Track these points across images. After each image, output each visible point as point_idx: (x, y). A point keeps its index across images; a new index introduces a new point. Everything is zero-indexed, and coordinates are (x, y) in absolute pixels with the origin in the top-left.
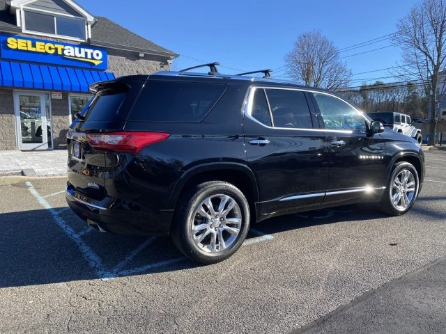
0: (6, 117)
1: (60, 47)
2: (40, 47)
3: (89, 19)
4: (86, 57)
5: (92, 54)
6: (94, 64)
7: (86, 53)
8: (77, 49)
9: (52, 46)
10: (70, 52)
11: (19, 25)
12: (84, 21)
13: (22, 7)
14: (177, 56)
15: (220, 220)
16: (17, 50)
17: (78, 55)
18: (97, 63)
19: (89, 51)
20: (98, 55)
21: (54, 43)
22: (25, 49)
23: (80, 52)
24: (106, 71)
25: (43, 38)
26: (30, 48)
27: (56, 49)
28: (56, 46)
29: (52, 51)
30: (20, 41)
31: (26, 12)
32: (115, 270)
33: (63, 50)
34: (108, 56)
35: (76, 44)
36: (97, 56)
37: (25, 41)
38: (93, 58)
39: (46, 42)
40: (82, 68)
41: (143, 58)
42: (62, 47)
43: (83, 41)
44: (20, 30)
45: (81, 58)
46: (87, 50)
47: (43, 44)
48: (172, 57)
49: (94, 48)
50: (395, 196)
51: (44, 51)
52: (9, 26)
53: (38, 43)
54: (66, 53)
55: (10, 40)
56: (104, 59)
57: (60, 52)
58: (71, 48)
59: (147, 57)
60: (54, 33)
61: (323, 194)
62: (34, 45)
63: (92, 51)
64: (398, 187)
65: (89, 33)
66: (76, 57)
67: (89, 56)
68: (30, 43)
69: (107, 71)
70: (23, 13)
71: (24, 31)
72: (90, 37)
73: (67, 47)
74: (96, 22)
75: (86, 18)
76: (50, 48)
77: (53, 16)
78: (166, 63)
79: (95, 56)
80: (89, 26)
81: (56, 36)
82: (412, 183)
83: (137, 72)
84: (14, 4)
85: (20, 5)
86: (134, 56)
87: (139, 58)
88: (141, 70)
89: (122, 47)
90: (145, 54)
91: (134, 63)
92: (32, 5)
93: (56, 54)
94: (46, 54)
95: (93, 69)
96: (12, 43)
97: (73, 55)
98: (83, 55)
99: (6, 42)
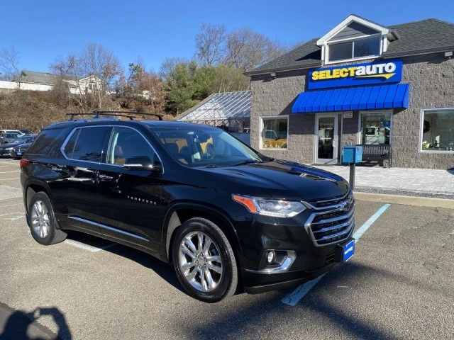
1: (351, 70)
5: (384, 67)
6: (384, 78)
7: (378, 69)
8: (368, 67)
9: (346, 70)
10: (362, 71)
11: (322, 59)
16: (318, 80)
17: (369, 73)
18: (388, 76)
19: (381, 66)
20: (390, 68)
21: (347, 67)
22: (324, 78)
23: (371, 70)
24: (400, 83)
25: (338, 65)
26: (329, 77)
27: (349, 72)
28: (349, 69)
29: (346, 75)
30: (321, 72)
31: (331, 46)
33: (355, 71)
34: (405, 66)
35: (371, 61)
38: (385, 72)
39: (341, 68)
40: (372, 85)
42: (355, 68)
43: (377, 57)
44: (323, 63)
45: (372, 74)
47: (338, 70)
51: (338, 76)
52: (315, 61)
53: (334, 71)
54: (358, 73)
55: (314, 73)
57: (352, 74)
58: (363, 67)
60: (351, 57)
62: (331, 74)
65: (384, 46)
66: (367, 75)
67: (381, 71)
68: (329, 72)
69: (402, 82)
70: (327, 48)
72: (385, 50)
73: (358, 68)
74: (392, 33)
75: (380, 32)
76: (344, 72)
77: (351, 42)
79: (387, 70)
80: (386, 40)
81: (353, 59)
83: (443, 76)
84: (319, 43)
85: (324, 42)
86: (439, 57)
87: (447, 58)
88: (449, 72)
89: (421, 51)
90: (453, 52)
91: (439, 67)
92: (334, 38)
93: (349, 77)
94: (341, 78)
95: (383, 84)
96: (316, 76)
97: (364, 74)
98: (374, 71)
99: (311, 76)
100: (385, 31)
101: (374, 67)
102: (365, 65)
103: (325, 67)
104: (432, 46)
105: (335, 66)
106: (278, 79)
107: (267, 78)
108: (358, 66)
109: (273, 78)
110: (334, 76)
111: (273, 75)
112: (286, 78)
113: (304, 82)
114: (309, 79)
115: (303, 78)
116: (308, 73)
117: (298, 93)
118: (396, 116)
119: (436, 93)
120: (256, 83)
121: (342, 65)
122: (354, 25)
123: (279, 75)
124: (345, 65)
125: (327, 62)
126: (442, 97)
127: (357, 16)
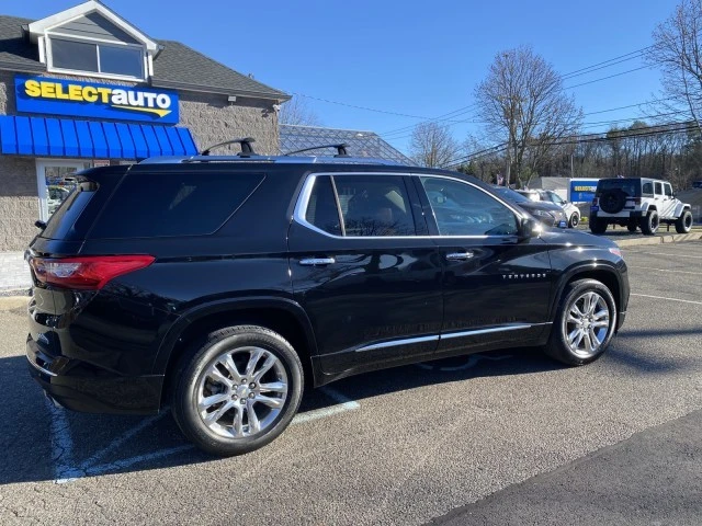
0: (26, 200)
1: (105, 92)
2: (75, 93)
3: (149, 47)
4: (146, 106)
5: (155, 100)
6: (158, 116)
7: (146, 100)
8: (131, 93)
9: (94, 90)
10: (121, 98)
11: (42, 60)
12: (141, 50)
13: (46, 33)
14: (288, 98)
15: (250, 387)
16: (40, 98)
17: (133, 102)
18: (162, 114)
19: (150, 96)
20: (164, 101)
22: (53, 96)
23: (136, 98)
24: (177, 126)
25: (80, 80)
26: (60, 95)
27: (100, 95)
28: (100, 90)
29: (94, 99)
30: (44, 84)
31: (54, 40)
32: (85, 465)
33: (110, 96)
34: (181, 103)
35: (132, 86)
36: (162, 104)
37: (52, 84)
38: (156, 107)
39: (84, 84)
40: (139, 122)
41: (234, 103)
42: (109, 91)
43: (141, 81)
44: (44, 68)
45: (138, 106)
46: (146, 95)
47: (80, 87)
48: (280, 100)
49: (158, 91)
50: (572, 336)
51: (81, 99)
52: (28, 62)
53: (71, 87)
54: (115, 100)
55: (28, 84)
56: (174, 107)
57: (105, 100)
58: (123, 92)
59: (241, 102)
60: (97, 71)
61: (435, 338)
62: (66, 91)
63: (154, 95)
64: (578, 320)
65: (149, 68)
66: (130, 105)
67: (151, 104)
68: (59, 86)
69: (180, 125)
70: (48, 41)
71: (50, 68)
72: (151, 74)
73: (116, 91)
74: (160, 51)
75: (145, 44)
76: (90, 94)
77: (94, 45)
78: (272, 110)
79: (159, 103)
80: (150, 58)
81: (100, 74)
82: (604, 313)
83: (226, 125)
84: (33, 28)
85: (42, 29)
86: (220, 101)
87: (229, 103)
88: (231, 122)
89: (200, 88)
90: (238, 98)
91: (220, 112)
92: (61, 29)
94: (85, 102)
95: (157, 123)
96: (32, 88)
97: (125, 102)
98: (141, 102)
99: (23, 88)
100: (151, 45)
101: (140, 94)
102: (127, 89)
103: (47, 76)
104: (212, 85)
105: (67, 78)
108: (113, 87)
110: (73, 96)
113: (3, 95)
114: (17, 92)
116: (13, 79)
121: (84, 80)
122: (97, 18)
125: (50, 70)
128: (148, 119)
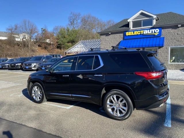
1: (142, 31)
4: (152, 33)
5: (155, 31)
6: (155, 35)
7: (152, 31)
9: (140, 32)
10: (146, 32)
11: (130, 27)
12: (152, 19)
13: (131, 21)
16: (129, 36)
17: (149, 33)
18: (156, 34)
19: (153, 30)
20: (157, 31)
21: (140, 30)
22: (131, 35)
23: (150, 31)
25: (136, 30)
26: (133, 34)
27: (141, 32)
28: (141, 31)
29: (140, 33)
30: (130, 32)
31: (133, 22)
33: (143, 32)
34: (162, 30)
35: (149, 28)
37: (131, 32)
38: (155, 33)
39: (137, 31)
41: (181, 27)
42: (143, 31)
43: (152, 27)
45: (150, 33)
46: (152, 30)
49: (156, 28)
51: (137, 34)
53: (135, 32)
54: (144, 33)
57: (142, 33)
58: (146, 31)
59: (183, 26)
60: (141, 27)
62: (134, 33)
63: (154, 30)
65: (154, 22)
66: (148, 33)
67: (153, 32)
68: (132, 32)
69: (162, 37)
72: (155, 24)
75: (153, 17)
76: (139, 33)
77: (141, 21)
79: (156, 32)
80: (155, 20)
83: (177, 34)
84: (128, 21)
85: (130, 20)
86: (176, 27)
87: (179, 27)
88: (180, 33)
89: (169, 24)
90: (181, 25)
91: (176, 31)
92: (134, 19)
93: (141, 34)
94: (138, 35)
95: (155, 37)
96: (127, 34)
98: (151, 32)
99: (126, 34)
100: (155, 17)
101: (151, 30)
102: (147, 30)
103: (131, 30)
104: (173, 23)
105: (135, 30)
106: (112, 35)
107: (107, 34)
108: (144, 30)
109: (110, 35)
110: (135, 34)
111: (110, 33)
112: (115, 35)
113: (122, 36)
114: (125, 35)
115: (122, 34)
116: (124, 33)
117: (120, 41)
118: (159, 50)
119: (175, 41)
120: (102, 36)
121: (138, 30)
122: (142, 14)
123: (112, 33)
124: (139, 29)
125: (132, 28)
126: (177, 42)
127: (144, 11)
128: (153, 36)
